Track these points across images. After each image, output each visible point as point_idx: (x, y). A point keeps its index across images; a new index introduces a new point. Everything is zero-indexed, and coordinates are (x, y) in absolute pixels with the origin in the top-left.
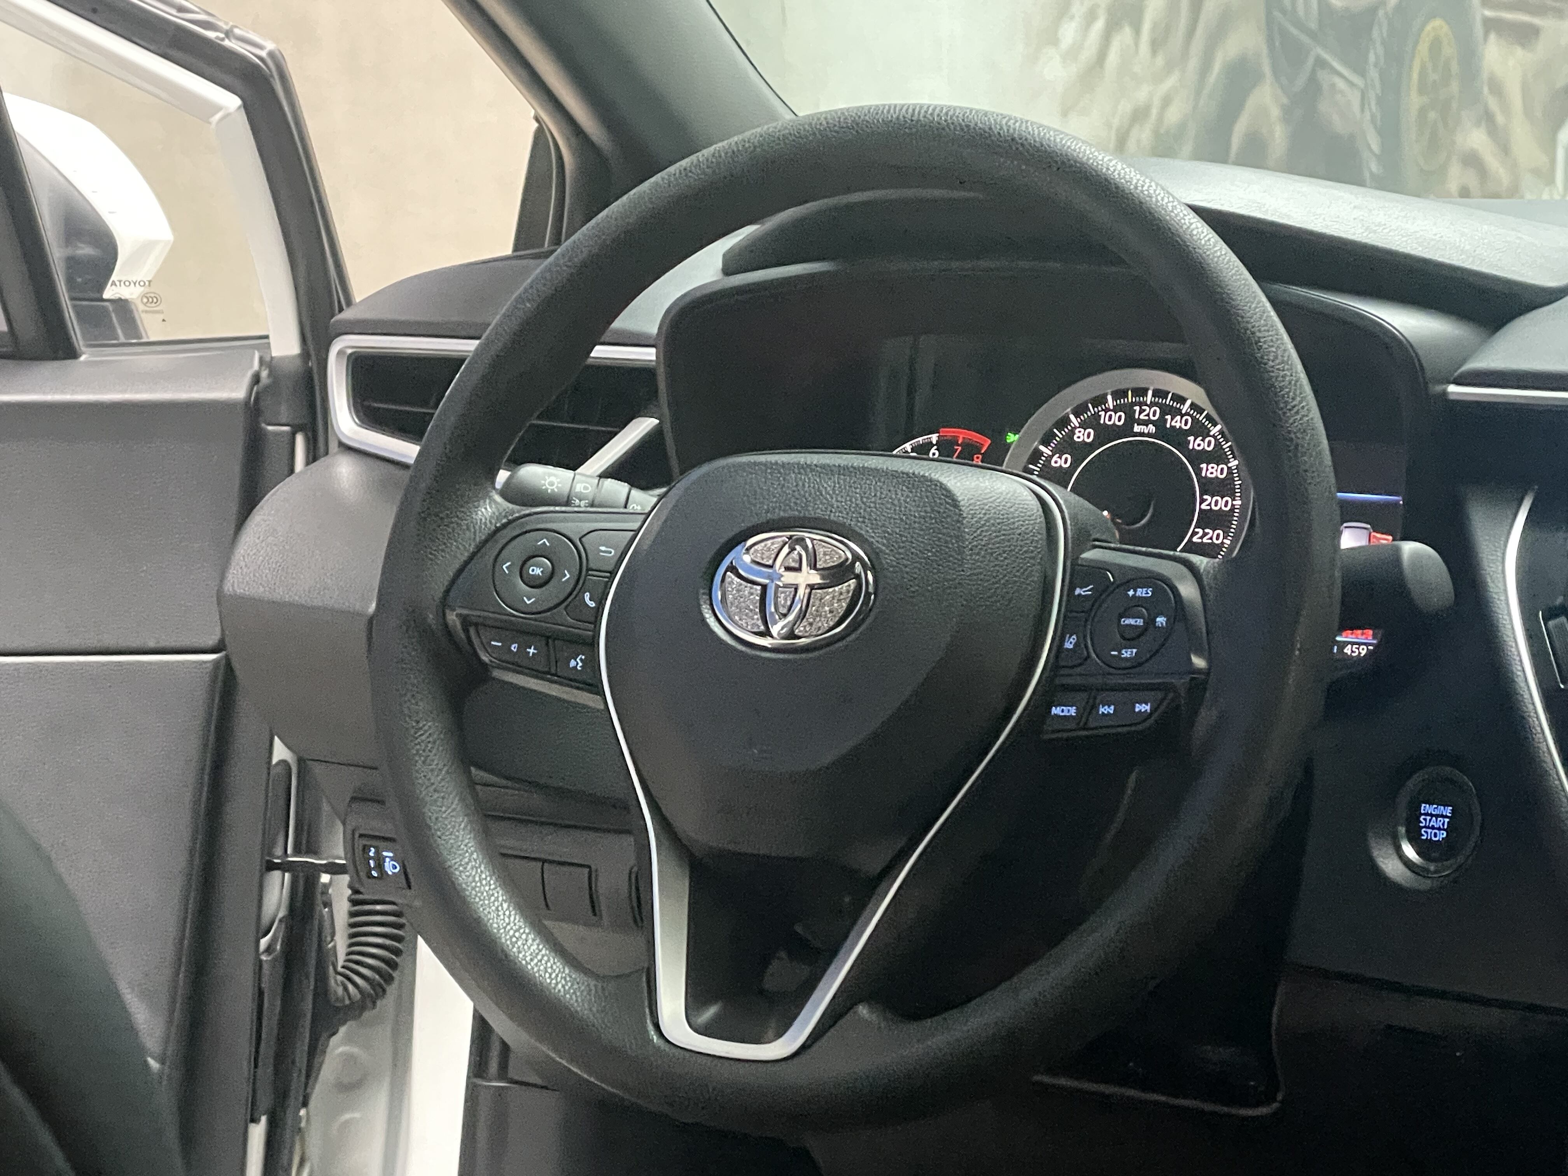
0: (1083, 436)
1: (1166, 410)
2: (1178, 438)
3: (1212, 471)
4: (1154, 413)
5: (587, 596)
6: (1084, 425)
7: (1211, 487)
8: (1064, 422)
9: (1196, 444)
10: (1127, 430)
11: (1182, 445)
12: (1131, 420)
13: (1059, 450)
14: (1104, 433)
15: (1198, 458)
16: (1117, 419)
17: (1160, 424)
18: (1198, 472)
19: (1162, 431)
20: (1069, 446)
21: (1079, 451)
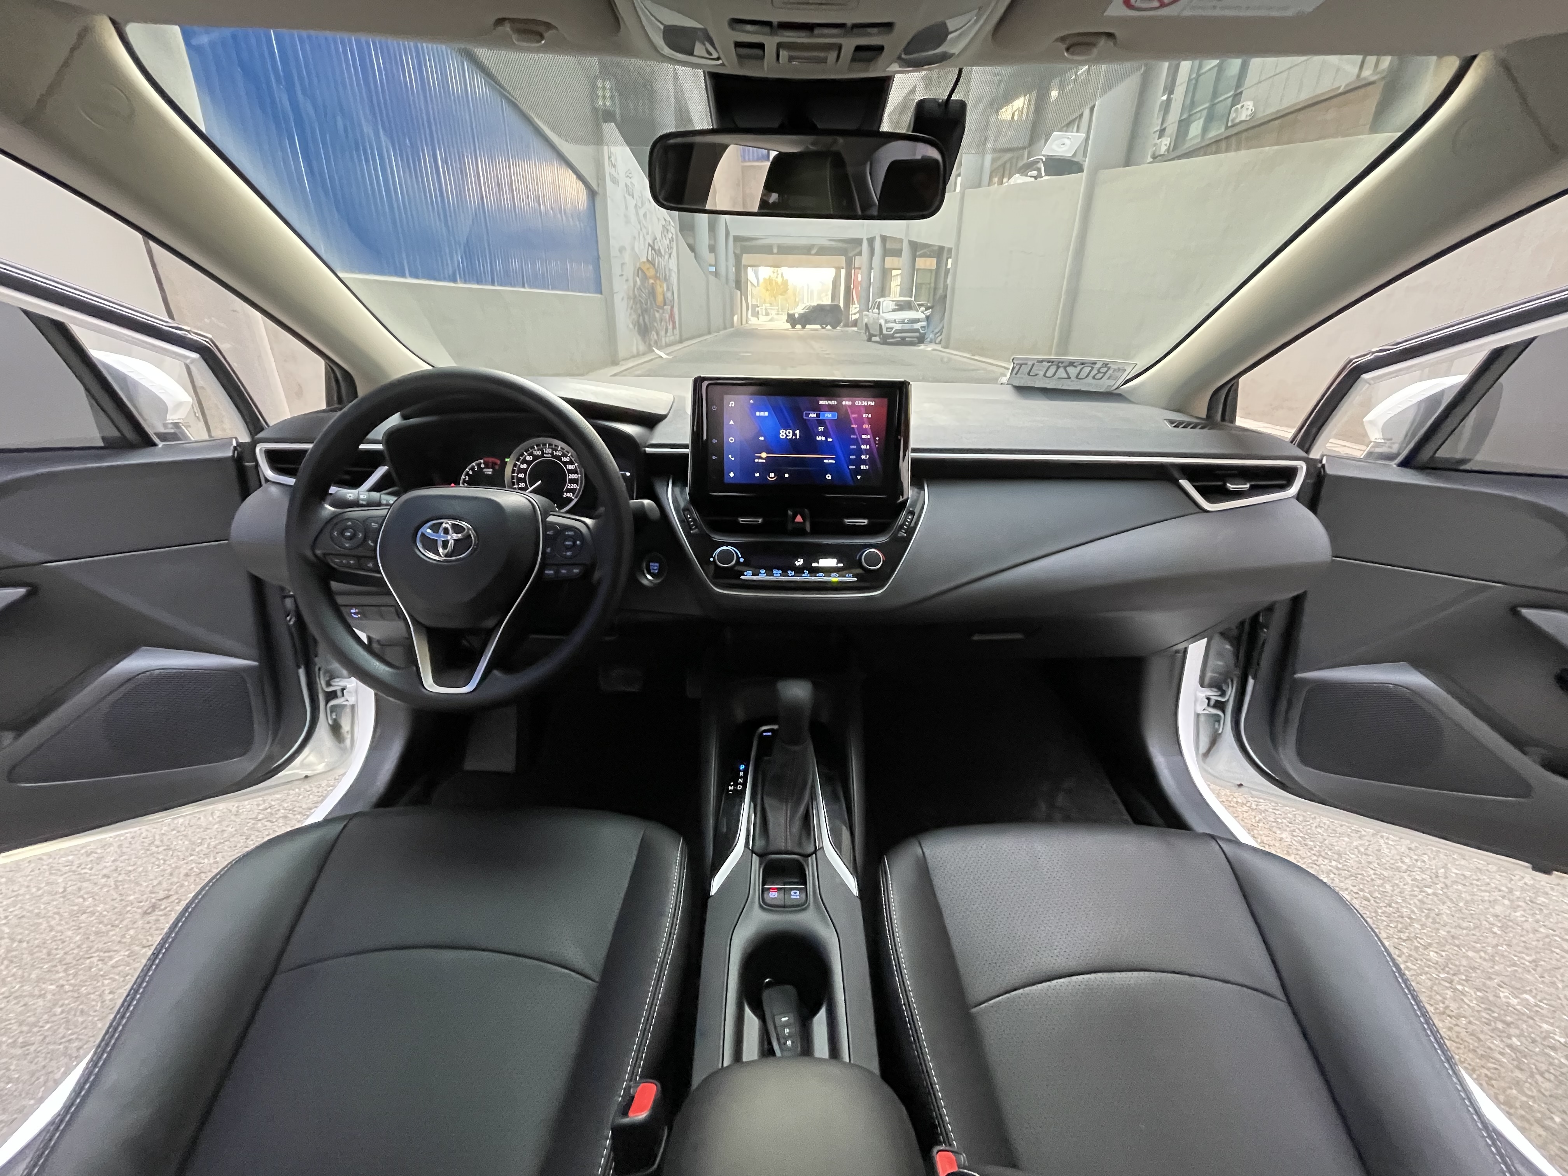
0: (529, 458)
1: (553, 449)
2: (559, 458)
3: (570, 467)
4: (550, 451)
5: (370, 542)
6: (529, 455)
7: (571, 472)
8: (522, 455)
9: (564, 459)
10: (542, 456)
11: (561, 461)
12: (543, 453)
13: (522, 463)
14: (536, 457)
15: (565, 463)
16: (539, 453)
17: (552, 454)
18: (566, 467)
19: (553, 456)
20: (524, 461)
21: (529, 463)
